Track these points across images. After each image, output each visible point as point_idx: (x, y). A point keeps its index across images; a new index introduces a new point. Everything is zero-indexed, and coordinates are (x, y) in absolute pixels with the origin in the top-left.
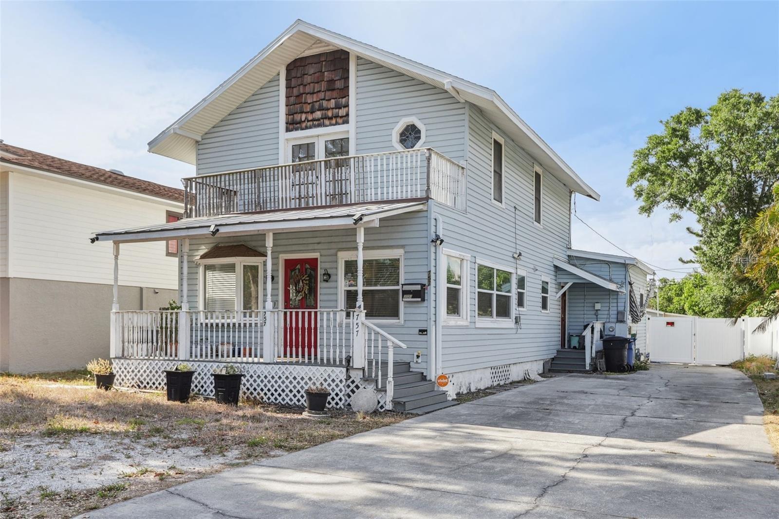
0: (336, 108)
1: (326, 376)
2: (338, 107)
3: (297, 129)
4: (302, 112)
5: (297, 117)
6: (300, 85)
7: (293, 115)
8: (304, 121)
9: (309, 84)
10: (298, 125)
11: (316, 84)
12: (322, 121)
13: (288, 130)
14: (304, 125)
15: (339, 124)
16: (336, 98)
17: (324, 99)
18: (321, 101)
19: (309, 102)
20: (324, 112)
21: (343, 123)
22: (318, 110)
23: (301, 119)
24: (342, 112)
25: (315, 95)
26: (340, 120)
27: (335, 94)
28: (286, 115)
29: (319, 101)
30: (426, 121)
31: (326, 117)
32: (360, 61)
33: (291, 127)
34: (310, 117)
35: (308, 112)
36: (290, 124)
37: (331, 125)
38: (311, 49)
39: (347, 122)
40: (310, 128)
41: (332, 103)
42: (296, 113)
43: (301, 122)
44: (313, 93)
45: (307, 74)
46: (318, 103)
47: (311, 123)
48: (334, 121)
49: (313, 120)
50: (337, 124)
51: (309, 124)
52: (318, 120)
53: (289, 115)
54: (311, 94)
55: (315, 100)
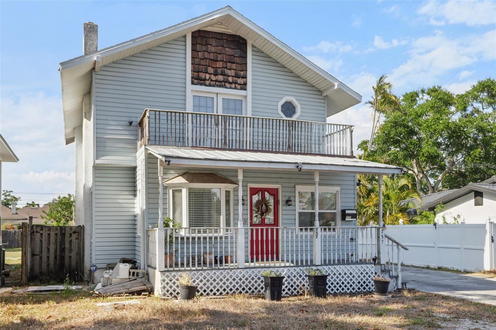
0: (235, 77)
1: (362, 270)
2: (237, 76)
3: (201, 84)
4: (207, 73)
5: (202, 75)
6: (205, 51)
7: (198, 72)
8: (208, 80)
9: (213, 53)
10: (203, 82)
11: (219, 55)
12: (223, 83)
13: (193, 83)
14: (207, 82)
15: (237, 89)
16: (236, 70)
17: (225, 68)
18: (223, 69)
19: (213, 66)
20: (225, 77)
21: (241, 89)
22: (220, 75)
23: (205, 78)
24: (240, 81)
25: (218, 63)
26: (239, 87)
27: (234, 66)
28: (192, 71)
29: (221, 68)
30: (301, 102)
31: (228, 82)
32: (255, 49)
33: (196, 81)
34: (213, 78)
35: (212, 74)
36: (195, 79)
37: (231, 88)
38: (214, 27)
39: (245, 89)
40: (213, 86)
41: (232, 73)
42: (201, 72)
43: (205, 80)
44: (217, 61)
45: (210, 45)
46: (220, 69)
47: (214, 83)
48: (233, 86)
49: (216, 81)
50: (236, 88)
51: (212, 83)
52: (220, 82)
53: (194, 72)
54: (214, 61)
55: (218, 66)
